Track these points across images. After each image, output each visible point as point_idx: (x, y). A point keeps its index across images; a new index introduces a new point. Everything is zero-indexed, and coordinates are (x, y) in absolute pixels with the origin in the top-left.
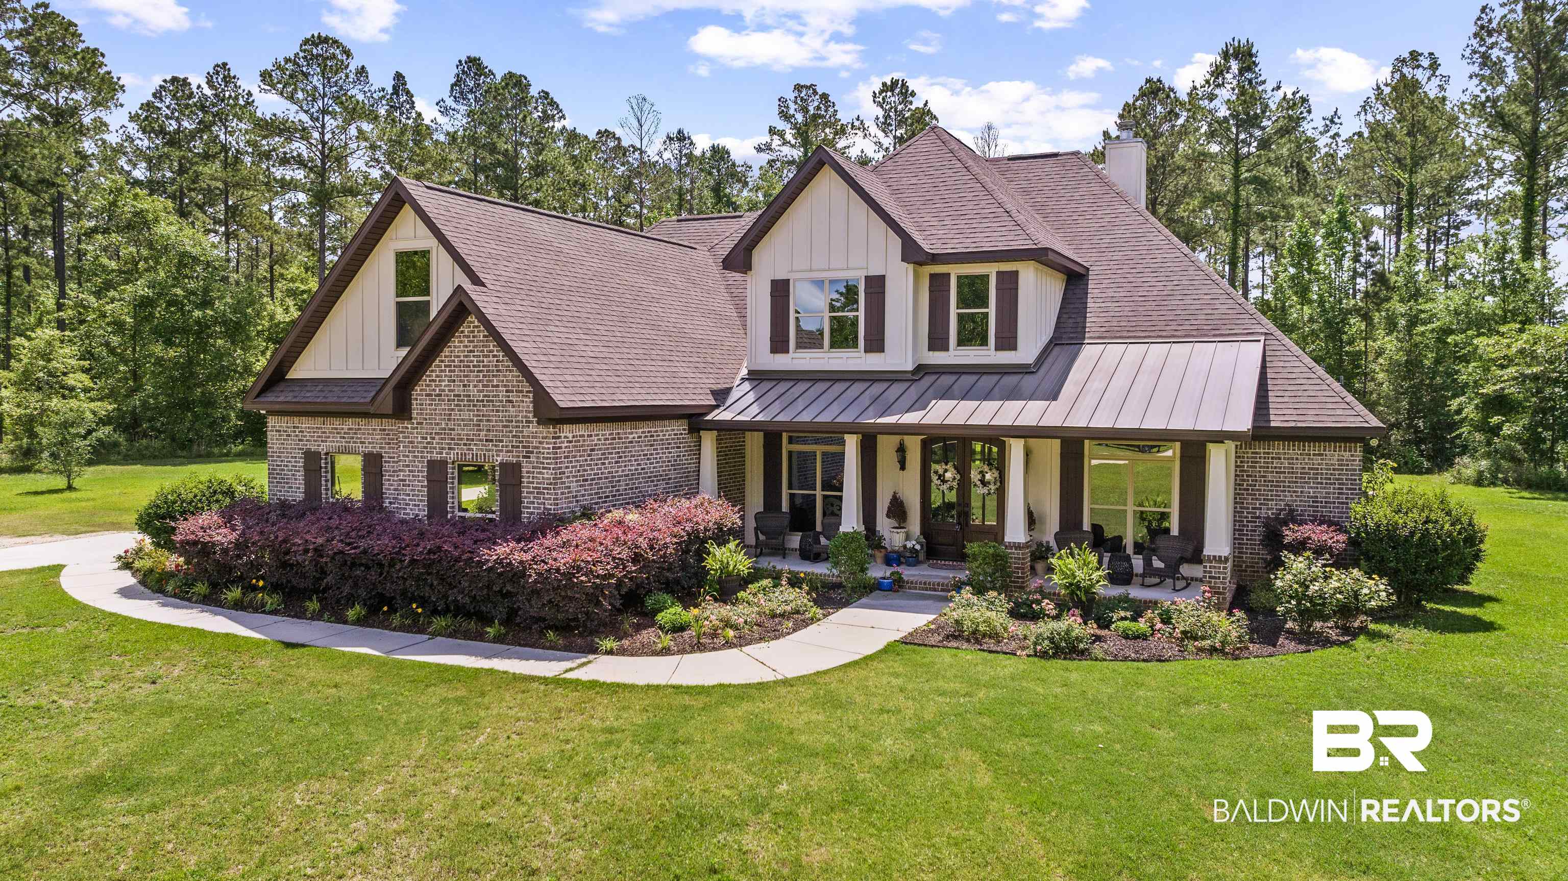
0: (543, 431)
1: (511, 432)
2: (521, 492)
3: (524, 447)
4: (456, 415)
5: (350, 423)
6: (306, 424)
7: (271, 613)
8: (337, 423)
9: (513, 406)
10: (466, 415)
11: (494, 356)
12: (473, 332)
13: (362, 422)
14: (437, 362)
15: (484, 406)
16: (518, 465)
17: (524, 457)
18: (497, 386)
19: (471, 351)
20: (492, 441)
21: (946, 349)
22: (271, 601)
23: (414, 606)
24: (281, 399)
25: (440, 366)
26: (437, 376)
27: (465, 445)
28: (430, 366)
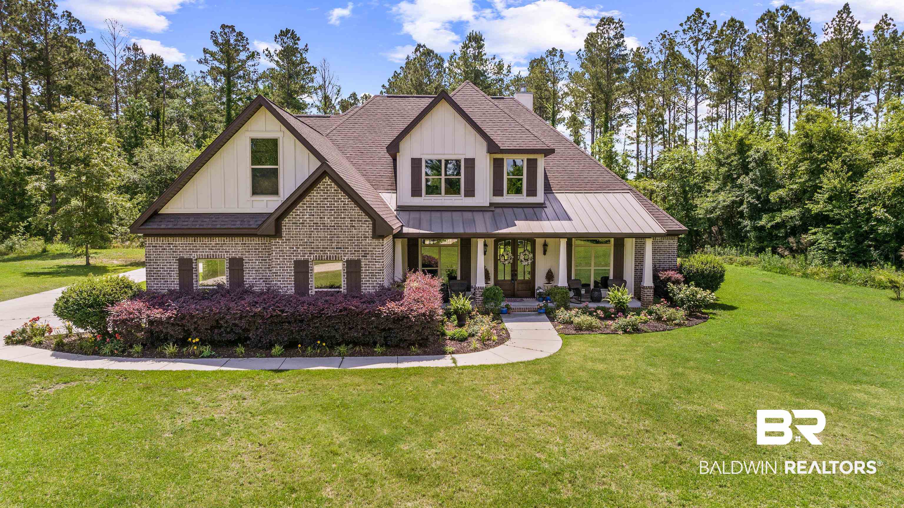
0: (376, 242)
1: (354, 243)
2: (360, 275)
3: (362, 251)
4: (315, 234)
5: (217, 240)
6: (179, 242)
7: (208, 357)
8: (206, 240)
9: (355, 229)
10: (322, 234)
11: (342, 201)
12: (327, 188)
13: (227, 240)
14: (301, 204)
15: (335, 229)
16: (358, 262)
17: (362, 256)
18: (344, 218)
19: (325, 199)
20: (341, 248)
21: (502, 195)
22: (207, 350)
23: (319, 342)
24: (163, 226)
25: (302, 207)
26: (301, 212)
27: (322, 251)
28: (296, 207)
